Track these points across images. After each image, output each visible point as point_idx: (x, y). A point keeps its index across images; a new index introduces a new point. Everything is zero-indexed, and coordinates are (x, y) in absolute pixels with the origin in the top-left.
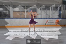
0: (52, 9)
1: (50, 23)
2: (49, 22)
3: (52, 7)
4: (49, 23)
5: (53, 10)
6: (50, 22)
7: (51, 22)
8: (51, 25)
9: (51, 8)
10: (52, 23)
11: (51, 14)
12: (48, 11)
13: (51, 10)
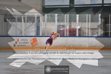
0: (26, 20)
1: (22, 44)
2: (20, 41)
3: (26, 17)
4: (20, 44)
5: (27, 22)
6: (22, 41)
7: (24, 41)
8: (24, 47)
9: (24, 18)
10: (26, 44)
11: (23, 29)
12: (19, 23)
13: (24, 22)
